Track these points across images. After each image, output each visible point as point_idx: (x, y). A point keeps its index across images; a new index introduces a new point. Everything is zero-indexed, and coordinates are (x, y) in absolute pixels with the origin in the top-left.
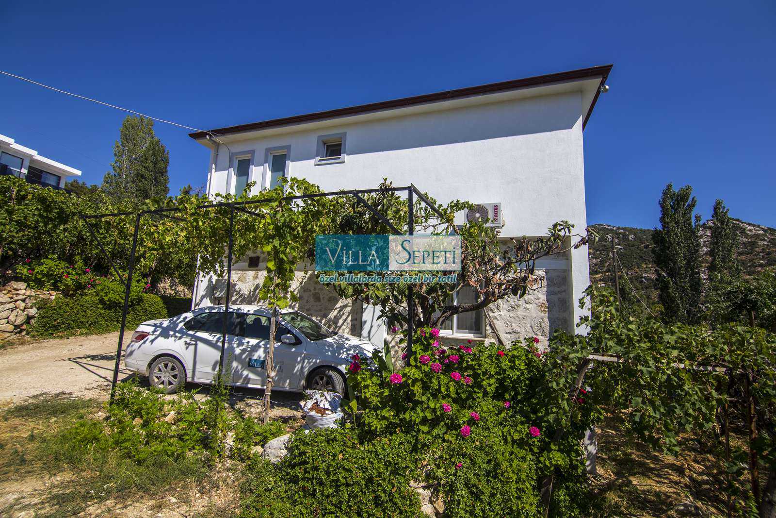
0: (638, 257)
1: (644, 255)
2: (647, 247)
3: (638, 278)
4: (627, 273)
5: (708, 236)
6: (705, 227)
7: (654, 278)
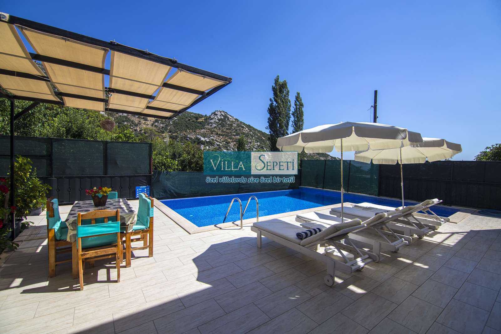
1: (187, 125)
2: (189, 120)
3: (186, 137)
4: (180, 134)
5: (216, 119)
6: (215, 114)
7: (193, 138)
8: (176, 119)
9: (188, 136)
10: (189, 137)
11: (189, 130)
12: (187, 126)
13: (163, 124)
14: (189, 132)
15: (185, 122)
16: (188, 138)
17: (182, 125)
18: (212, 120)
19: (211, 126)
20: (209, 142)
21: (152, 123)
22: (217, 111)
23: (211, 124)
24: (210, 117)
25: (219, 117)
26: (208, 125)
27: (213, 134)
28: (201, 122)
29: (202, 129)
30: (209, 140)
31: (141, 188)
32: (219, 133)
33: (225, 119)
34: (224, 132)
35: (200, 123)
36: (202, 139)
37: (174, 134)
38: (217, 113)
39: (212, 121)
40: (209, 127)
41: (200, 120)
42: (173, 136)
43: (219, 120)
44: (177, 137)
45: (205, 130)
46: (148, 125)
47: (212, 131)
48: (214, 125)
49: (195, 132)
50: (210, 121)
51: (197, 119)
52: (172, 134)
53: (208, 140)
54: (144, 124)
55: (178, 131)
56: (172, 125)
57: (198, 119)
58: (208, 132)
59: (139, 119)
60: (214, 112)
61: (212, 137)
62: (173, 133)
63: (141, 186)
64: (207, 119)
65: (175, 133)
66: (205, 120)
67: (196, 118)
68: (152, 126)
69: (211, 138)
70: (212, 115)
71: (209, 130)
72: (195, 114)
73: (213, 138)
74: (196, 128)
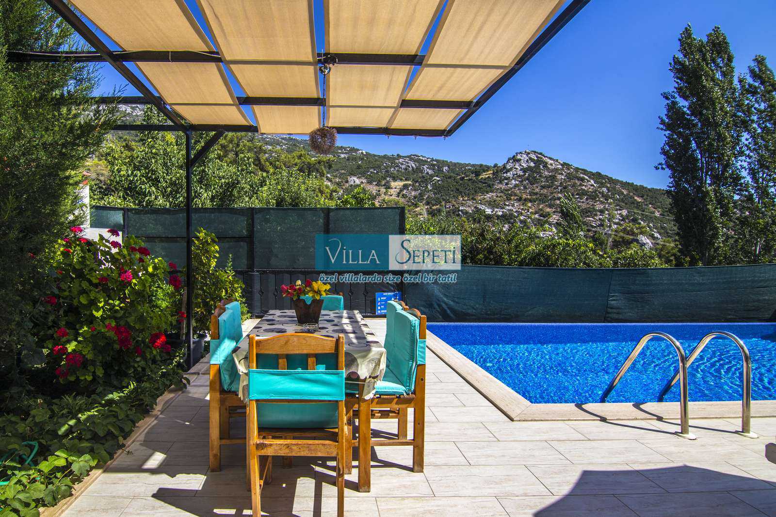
0: (455, 190)
1: (460, 188)
2: (462, 179)
3: (455, 212)
4: (445, 206)
5: (517, 169)
6: (515, 160)
7: (471, 211)
8: (438, 179)
9: (460, 208)
10: (462, 211)
11: (462, 197)
12: (458, 190)
13: (415, 190)
14: (463, 200)
15: (455, 184)
16: (460, 213)
17: (448, 190)
18: (508, 174)
19: (507, 184)
20: (502, 216)
21: (398, 191)
22: (520, 153)
23: (506, 181)
24: (504, 167)
25: (525, 165)
26: (501, 182)
27: (511, 199)
28: (485, 179)
29: (487, 192)
30: (503, 212)
31: (385, 296)
32: (524, 196)
33: (537, 167)
34: (536, 194)
35: (484, 181)
36: (489, 211)
37: (434, 207)
38: (519, 157)
39: (510, 175)
40: (503, 187)
41: (484, 176)
42: (434, 210)
43: (524, 170)
44: (439, 211)
45: (494, 194)
46: (391, 196)
47: (508, 194)
48: (513, 182)
49: (473, 199)
50: (505, 175)
51: (477, 174)
52: (431, 208)
53: (500, 213)
54: (385, 194)
55: (442, 200)
56: (430, 191)
57: (480, 175)
58: (500, 197)
59: (377, 188)
60: (514, 156)
61: (508, 205)
62: (433, 205)
63: (385, 292)
64: (497, 172)
65: (437, 205)
66: (493, 174)
67: (476, 172)
68: (398, 196)
69: (508, 207)
70: (508, 162)
71: (502, 192)
72: (473, 166)
73: (510, 208)
74: (475, 192)
